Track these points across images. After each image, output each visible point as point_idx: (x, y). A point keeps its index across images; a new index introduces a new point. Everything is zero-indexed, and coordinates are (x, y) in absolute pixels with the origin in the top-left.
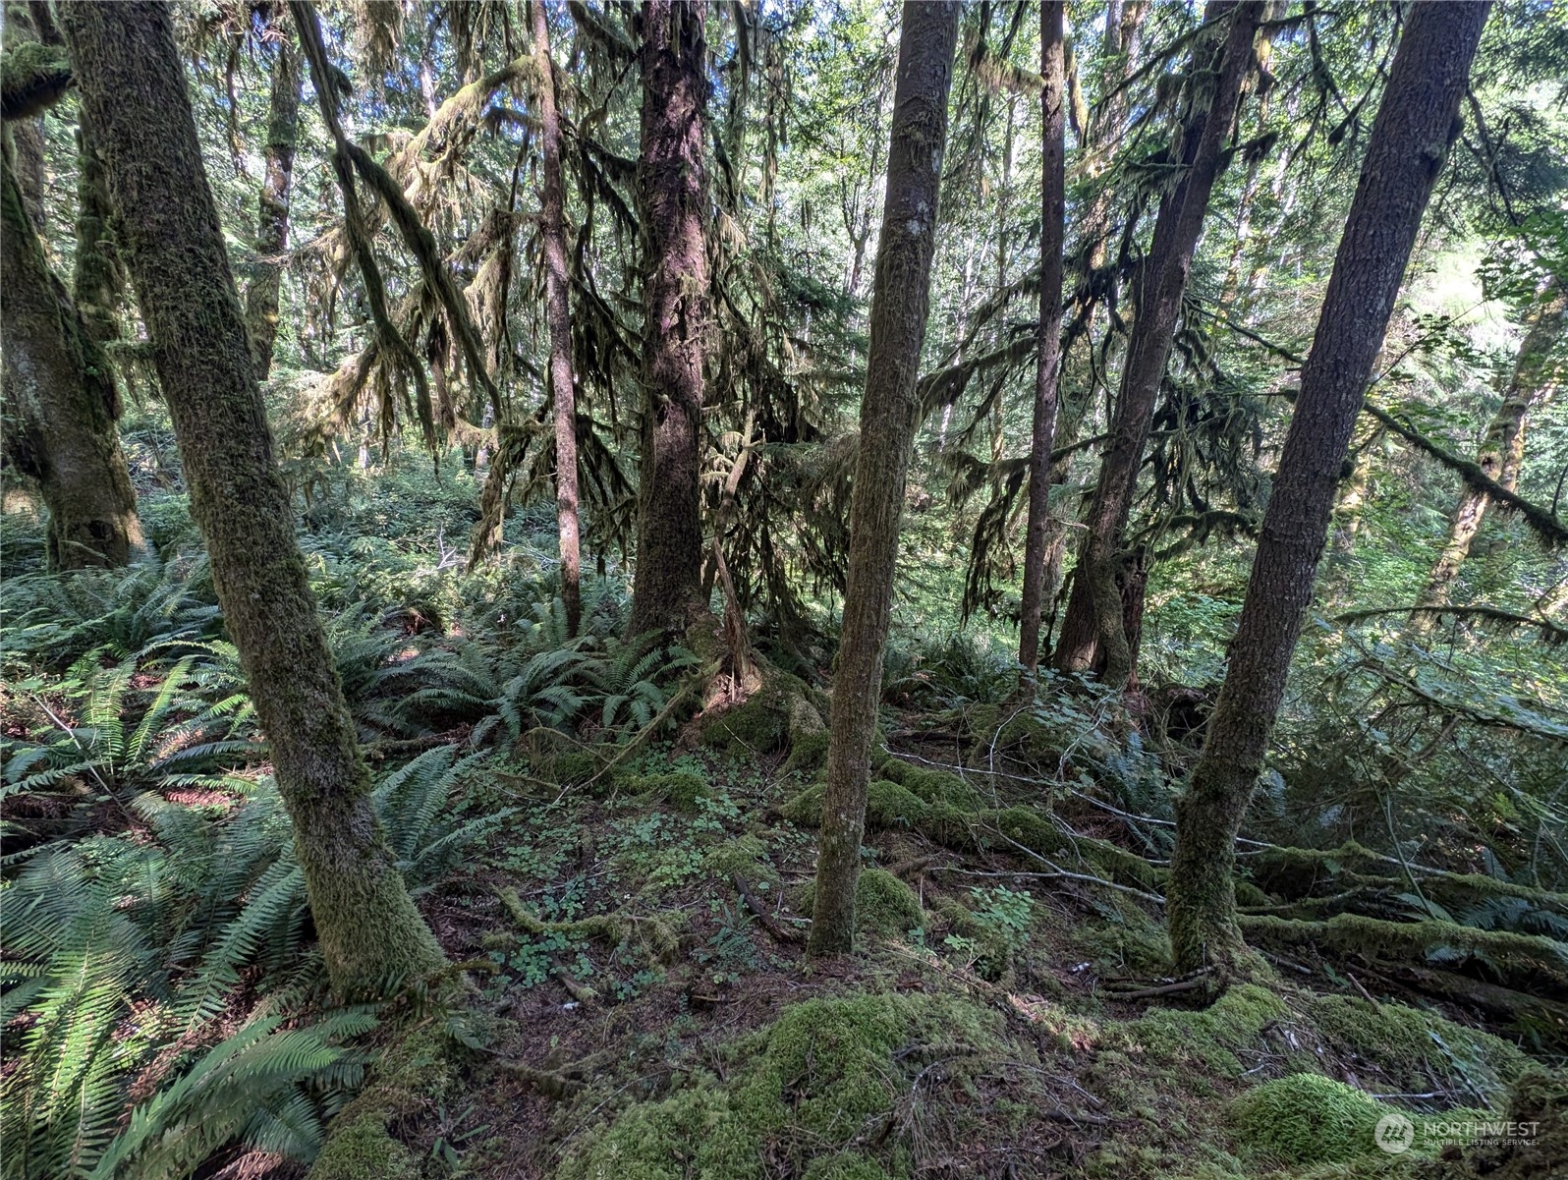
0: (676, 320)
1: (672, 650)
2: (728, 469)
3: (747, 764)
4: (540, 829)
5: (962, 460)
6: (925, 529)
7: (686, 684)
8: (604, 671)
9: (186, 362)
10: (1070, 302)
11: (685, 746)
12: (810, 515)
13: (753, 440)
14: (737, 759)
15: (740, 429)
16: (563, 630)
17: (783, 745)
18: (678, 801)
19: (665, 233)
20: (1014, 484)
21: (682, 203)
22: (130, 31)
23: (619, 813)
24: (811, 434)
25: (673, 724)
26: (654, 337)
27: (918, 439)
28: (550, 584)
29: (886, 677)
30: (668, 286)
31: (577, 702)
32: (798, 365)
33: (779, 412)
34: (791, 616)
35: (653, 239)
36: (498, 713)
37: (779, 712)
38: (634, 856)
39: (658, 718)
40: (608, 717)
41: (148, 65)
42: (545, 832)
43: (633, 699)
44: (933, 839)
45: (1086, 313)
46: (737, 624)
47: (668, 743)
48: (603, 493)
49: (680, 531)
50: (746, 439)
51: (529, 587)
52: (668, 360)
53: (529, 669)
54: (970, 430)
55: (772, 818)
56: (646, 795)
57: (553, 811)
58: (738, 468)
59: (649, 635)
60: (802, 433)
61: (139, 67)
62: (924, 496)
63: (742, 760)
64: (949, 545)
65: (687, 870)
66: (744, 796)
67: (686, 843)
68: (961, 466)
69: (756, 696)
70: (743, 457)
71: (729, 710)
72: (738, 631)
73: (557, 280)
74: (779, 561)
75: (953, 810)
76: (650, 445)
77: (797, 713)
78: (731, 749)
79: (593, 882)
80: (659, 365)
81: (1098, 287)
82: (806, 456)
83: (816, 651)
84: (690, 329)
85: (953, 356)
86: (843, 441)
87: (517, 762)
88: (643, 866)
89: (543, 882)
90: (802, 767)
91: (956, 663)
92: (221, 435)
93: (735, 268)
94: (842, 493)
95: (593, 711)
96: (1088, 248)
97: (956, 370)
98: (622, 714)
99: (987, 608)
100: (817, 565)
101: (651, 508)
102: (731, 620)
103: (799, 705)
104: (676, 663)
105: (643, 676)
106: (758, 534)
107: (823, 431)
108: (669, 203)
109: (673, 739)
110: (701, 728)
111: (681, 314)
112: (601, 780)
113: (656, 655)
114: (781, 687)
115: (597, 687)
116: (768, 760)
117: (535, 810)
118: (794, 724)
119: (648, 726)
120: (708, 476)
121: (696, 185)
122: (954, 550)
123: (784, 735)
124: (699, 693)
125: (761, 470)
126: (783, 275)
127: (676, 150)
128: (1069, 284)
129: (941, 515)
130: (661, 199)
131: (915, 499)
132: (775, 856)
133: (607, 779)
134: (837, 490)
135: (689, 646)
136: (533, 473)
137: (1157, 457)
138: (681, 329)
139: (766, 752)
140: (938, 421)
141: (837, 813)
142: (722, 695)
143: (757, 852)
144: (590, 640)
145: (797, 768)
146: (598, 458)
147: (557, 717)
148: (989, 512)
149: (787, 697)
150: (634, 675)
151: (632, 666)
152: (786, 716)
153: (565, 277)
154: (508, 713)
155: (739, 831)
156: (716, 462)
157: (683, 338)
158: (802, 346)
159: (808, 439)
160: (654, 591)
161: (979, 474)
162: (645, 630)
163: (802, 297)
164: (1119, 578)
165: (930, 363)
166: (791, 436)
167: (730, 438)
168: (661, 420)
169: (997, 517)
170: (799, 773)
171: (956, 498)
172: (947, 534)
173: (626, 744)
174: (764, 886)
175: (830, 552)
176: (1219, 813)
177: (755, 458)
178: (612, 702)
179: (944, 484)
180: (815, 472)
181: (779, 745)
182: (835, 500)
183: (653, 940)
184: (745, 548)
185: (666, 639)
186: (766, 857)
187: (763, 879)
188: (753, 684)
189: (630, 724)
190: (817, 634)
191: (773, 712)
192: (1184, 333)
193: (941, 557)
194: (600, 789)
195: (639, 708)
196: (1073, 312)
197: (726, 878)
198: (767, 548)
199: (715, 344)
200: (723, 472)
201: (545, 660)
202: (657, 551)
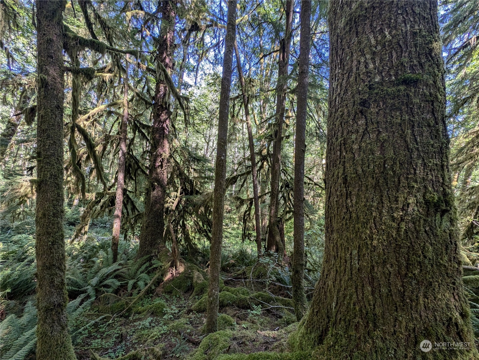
0: (160, 164)
1: (153, 262)
2: (173, 203)
3: (179, 297)
4: (103, 333)
5: (238, 199)
6: (231, 218)
7: (159, 272)
8: (127, 273)
9: (49, 183)
10: (259, 162)
11: (157, 295)
12: (197, 215)
13: (181, 194)
14: (176, 296)
15: (177, 191)
16: (111, 260)
17: (191, 288)
18: (157, 313)
19: (158, 143)
20: (251, 204)
21: (163, 137)
22: (56, 117)
23: (135, 321)
24: (197, 192)
25: (153, 287)
26: (153, 168)
27: (227, 193)
28: (102, 246)
29: (222, 263)
30: (158, 155)
31: (118, 283)
32: (193, 175)
33: (188, 186)
34: (191, 247)
35: (155, 144)
36: (86, 293)
37: (190, 277)
38: (143, 332)
39: (149, 285)
40: (130, 288)
41: (58, 123)
42: (106, 333)
43: (138, 281)
44: (238, 307)
45: (263, 164)
46: (176, 250)
47: (151, 295)
48: (128, 212)
49: (158, 222)
50: (178, 194)
51: (94, 247)
52: (157, 174)
53: (100, 274)
54: (240, 191)
55: (189, 311)
56: (144, 313)
57: (109, 324)
58: (176, 203)
59: (145, 257)
60: (195, 192)
61: (56, 123)
62: (229, 208)
63: (178, 296)
64: (238, 222)
65: (162, 332)
66: (179, 307)
67: (161, 325)
68: (238, 200)
69: (182, 273)
70: (177, 199)
71: (173, 279)
72: (177, 252)
73: (123, 152)
74: (187, 230)
75: (243, 296)
76: (150, 197)
77: (196, 277)
78: (174, 293)
79: (128, 344)
80: (154, 175)
81: (264, 159)
82: (196, 199)
83: (200, 258)
84: (164, 166)
85: (234, 173)
86: (206, 194)
87: (93, 310)
88: (146, 335)
89: (107, 349)
90: (198, 295)
91: (242, 256)
92: (53, 200)
93: (176, 151)
94: (207, 208)
95: (124, 287)
96: (261, 151)
97: (235, 177)
98: (135, 286)
99: (249, 238)
100: (200, 231)
101: (148, 216)
102: (174, 249)
103: (196, 274)
104: (154, 266)
105: (142, 272)
106: (181, 222)
107: (201, 191)
108: (160, 136)
109: (153, 293)
110: (163, 288)
111: (162, 162)
112: (127, 311)
113: (147, 264)
114: (190, 269)
115: (125, 278)
116: (186, 295)
117: (101, 326)
118: (195, 280)
119: (144, 289)
120: (166, 205)
121: (167, 133)
122: (239, 224)
123: (191, 285)
124: (162, 275)
125: (183, 203)
126: (189, 153)
127: (162, 125)
128: (257, 158)
129: (235, 214)
130: (157, 135)
131: (227, 209)
132: (191, 322)
133: (129, 310)
134: (205, 208)
135: (159, 260)
136: (102, 207)
137: (283, 196)
138: (161, 166)
139: (185, 293)
140: (232, 188)
141: (212, 290)
142: (171, 275)
143: (185, 322)
144: (122, 262)
145: (196, 295)
146: (127, 201)
147: (111, 290)
148: (246, 212)
149: (192, 272)
150: (139, 272)
151: (138, 270)
152: (192, 278)
153: (126, 151)
154: (90, 290)
155: (178, 318)
156: (169, 201)
157: (162, 168)
158: (195, 170)
159: (196, 194)
160: (148, 243)
161: (242, 202)
162: (143, 256)
163: (194, 158)
164: (278, 226)
165: (228, 175)
166: (191, 194)
167: (173, 194)
168: (154, 190)
169: (248, 213)
170: (197, 297)
171: (237, 208)
172: (237, 219)
173: (136, 297)
174: (188, 331)
175: (203, 226)
176: (298, 276)
177: (181, 199)
178: (131, 282)
179: (234, 204)
180: (199, 203)
181: (189, 289)
182: (205, 210)
183: (153, 354)
184: (177, 226)
185: (150, 259)
186: (188, 323)
187: (188, 329)
188: (181, 269)
189: (138, 289)
190: (200, 253)
191: (188, 278)
192: (283, 169)
193: (235, 226)
194: (127, 314)
195: (141, 283)
196: (259, 164)
197: (176, 331)
198: (184, 226)
199: (170, 170)
200: (171, 204)
201: (105, 271)
202: (149, 229)
